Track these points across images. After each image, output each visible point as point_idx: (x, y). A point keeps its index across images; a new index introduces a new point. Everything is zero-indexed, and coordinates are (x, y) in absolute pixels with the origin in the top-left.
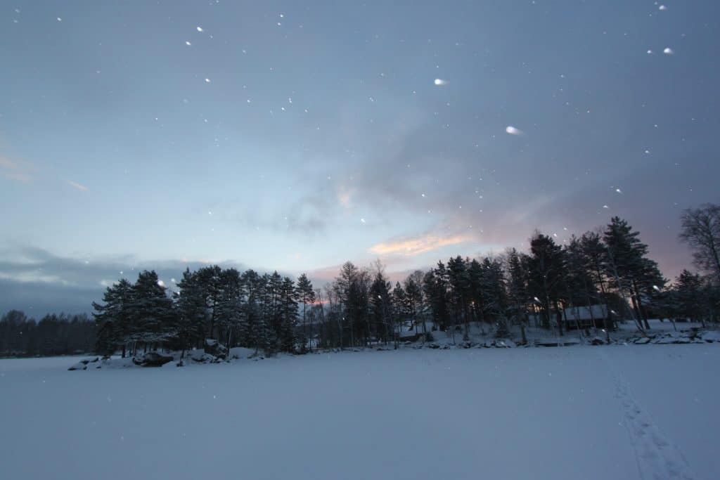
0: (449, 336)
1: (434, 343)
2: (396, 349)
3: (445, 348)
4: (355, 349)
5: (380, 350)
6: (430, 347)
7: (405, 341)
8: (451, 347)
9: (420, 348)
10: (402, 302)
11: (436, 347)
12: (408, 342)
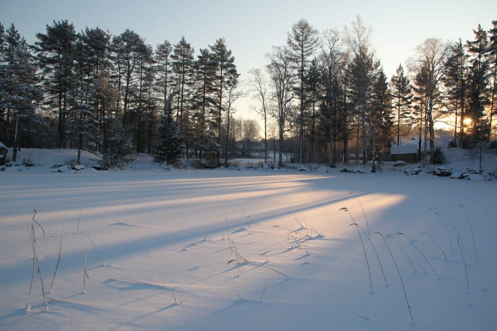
0: (472, 157)
1: (442, 167)
2: (373, 171)
3: (462, 177)
4: (302, 167)
5: (345, 171)
6: (435, 173)
7: (395, 160)
8: (471, 176)
9: (417, 173)
10: (404, 99)
11: (445, 174)
12: (400, 162)
